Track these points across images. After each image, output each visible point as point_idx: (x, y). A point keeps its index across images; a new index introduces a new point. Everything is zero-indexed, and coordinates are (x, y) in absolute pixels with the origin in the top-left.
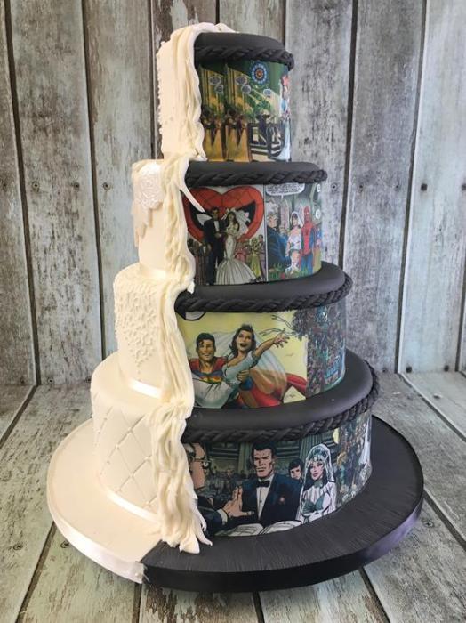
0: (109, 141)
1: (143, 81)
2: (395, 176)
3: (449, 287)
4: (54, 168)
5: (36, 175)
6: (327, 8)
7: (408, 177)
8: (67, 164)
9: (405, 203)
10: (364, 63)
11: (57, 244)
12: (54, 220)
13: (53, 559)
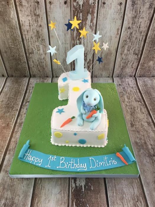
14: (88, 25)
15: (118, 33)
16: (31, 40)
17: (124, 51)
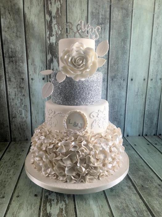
0: (33, 65)
1: (43, 46)
2: (123, 76)
3: (140, 110)
4: (16, 73)
5: (10, 76)
6: (101, 24)
7: (127, 77)
8: (20, 72)
9: (126, 85)
10: (113, 41)
11: (17, 97)
12: (16, 90)
13: (14, 201)
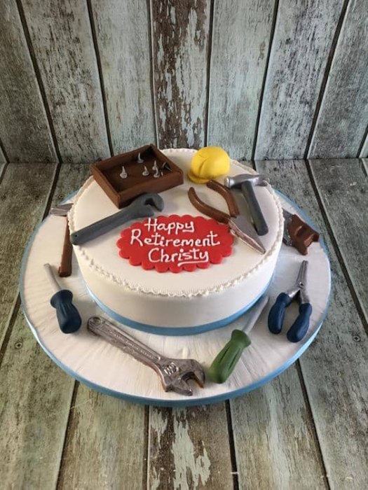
11: (57, 46)
12: (51, 21)
14: (191, 35)
15: (262, 54)
16: (58, 72)
17: (278, 96)
